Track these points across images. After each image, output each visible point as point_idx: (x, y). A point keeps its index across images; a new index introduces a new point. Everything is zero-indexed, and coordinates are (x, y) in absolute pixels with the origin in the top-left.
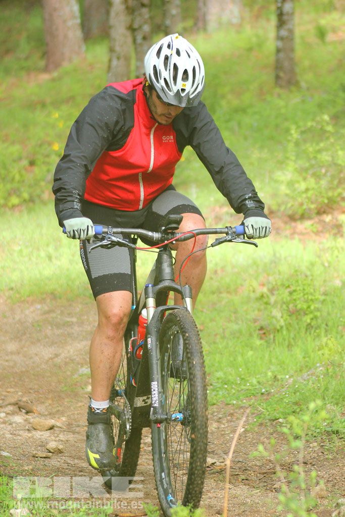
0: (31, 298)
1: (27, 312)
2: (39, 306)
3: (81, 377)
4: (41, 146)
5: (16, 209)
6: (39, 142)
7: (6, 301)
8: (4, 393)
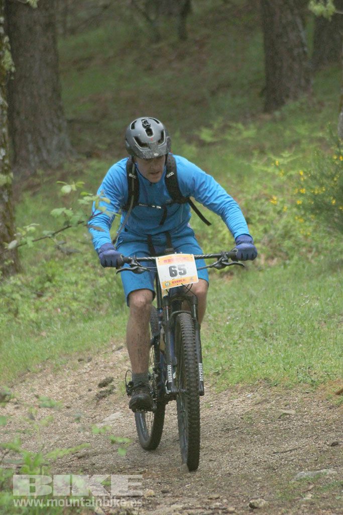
0: (241, 385)
1: (236, 401)
2: (250, 395)
3: (299, 483)
4: (256, 199)
5: (225, 277)
6: (254, 196)
7: (210, 387)
8: (207, 500)
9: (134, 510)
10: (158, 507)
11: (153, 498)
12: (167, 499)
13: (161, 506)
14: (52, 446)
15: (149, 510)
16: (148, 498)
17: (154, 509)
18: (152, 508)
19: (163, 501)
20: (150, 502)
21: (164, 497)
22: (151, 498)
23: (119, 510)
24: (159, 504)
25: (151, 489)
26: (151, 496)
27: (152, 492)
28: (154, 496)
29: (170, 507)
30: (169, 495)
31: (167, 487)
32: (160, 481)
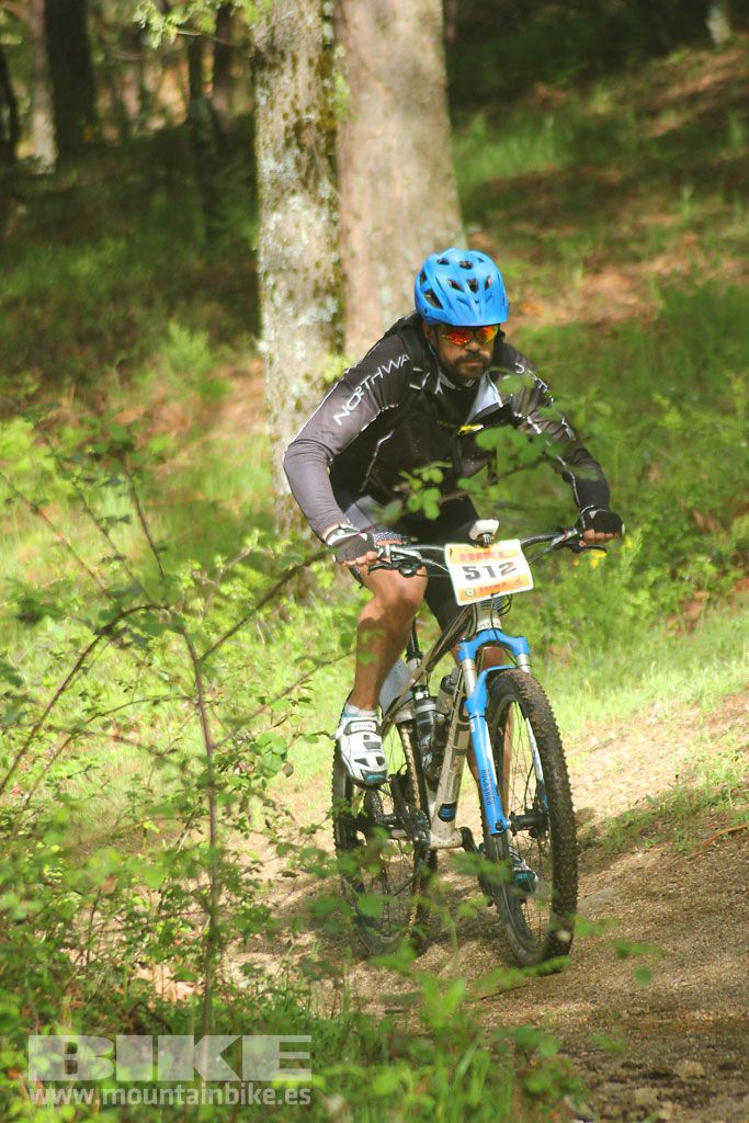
9: (662, 1107)
10: (712, 1101)
11: (700, 1082)
12: (733, 1083)
13: (719, 1099)
14: (463, 963)
15: (692, 1108)
16: (689, 1081)
17: (704, 1104)
18: (700, 1102)
19: (723, 1088)
20: (694, 1089)
21: (726, 1078)
22: (695, 1081)
23: (626, 1107)
24: (715, 1094)
25: (694, 1060)
26: (694, 1077)
27: (699, 1068)
28: (702, 1077)
29: (741, 1100)
30: (736, 1073)
31: (731, 1056)
32: (713, 1042)
